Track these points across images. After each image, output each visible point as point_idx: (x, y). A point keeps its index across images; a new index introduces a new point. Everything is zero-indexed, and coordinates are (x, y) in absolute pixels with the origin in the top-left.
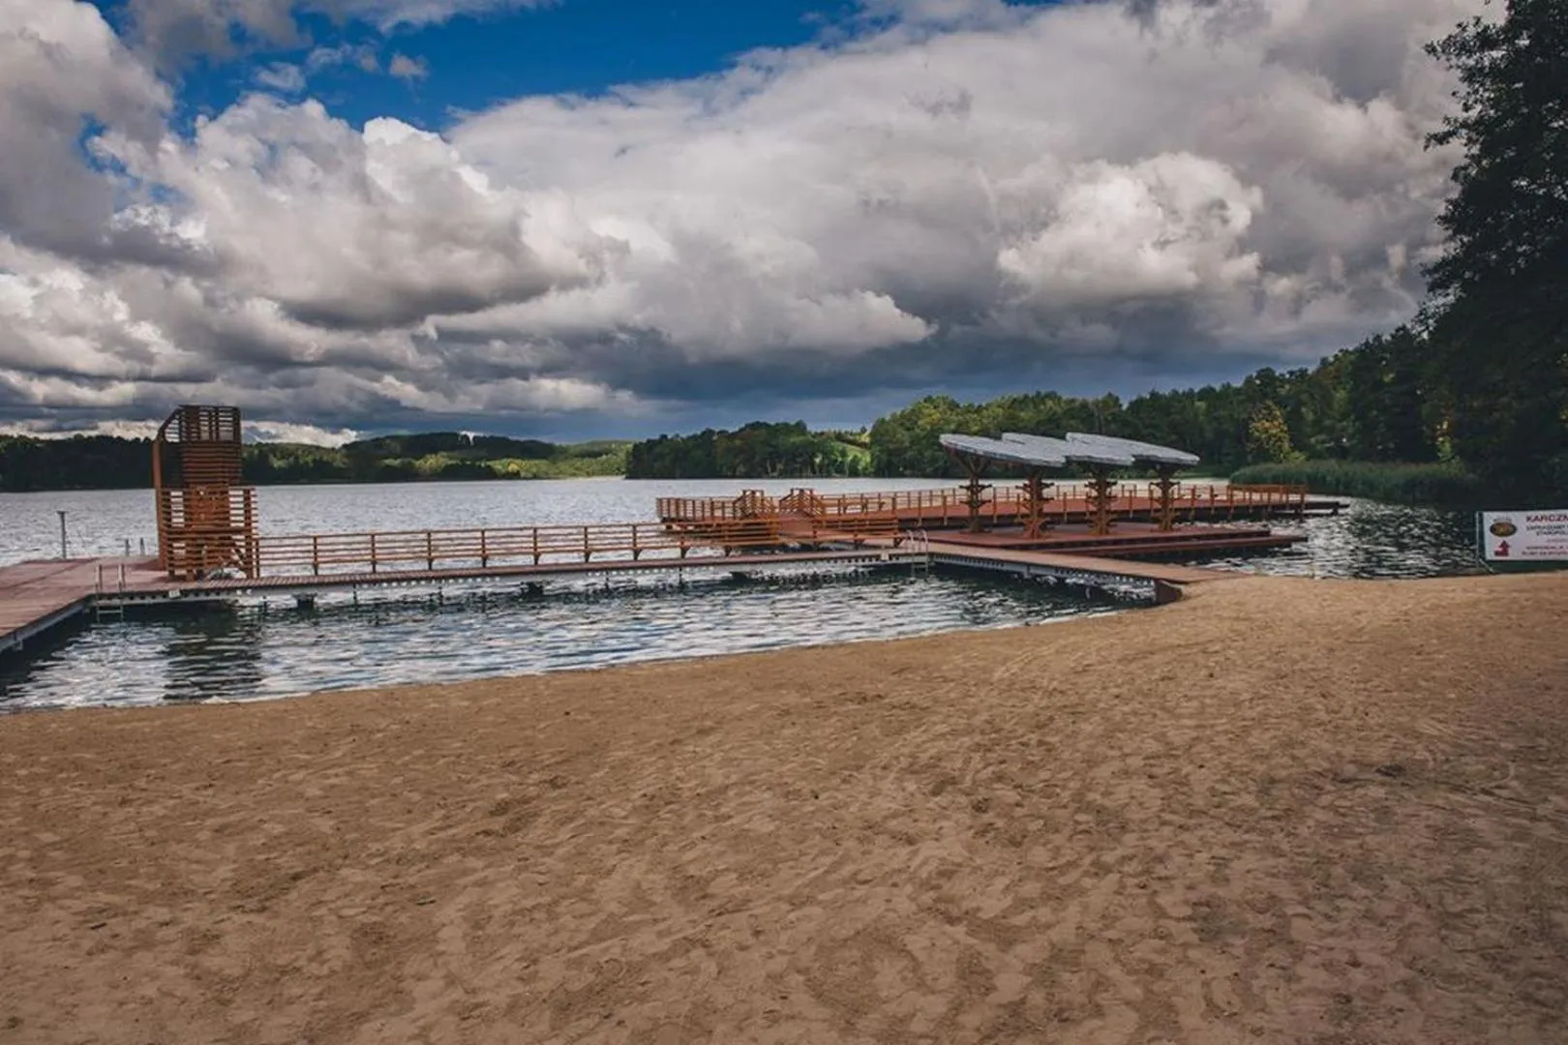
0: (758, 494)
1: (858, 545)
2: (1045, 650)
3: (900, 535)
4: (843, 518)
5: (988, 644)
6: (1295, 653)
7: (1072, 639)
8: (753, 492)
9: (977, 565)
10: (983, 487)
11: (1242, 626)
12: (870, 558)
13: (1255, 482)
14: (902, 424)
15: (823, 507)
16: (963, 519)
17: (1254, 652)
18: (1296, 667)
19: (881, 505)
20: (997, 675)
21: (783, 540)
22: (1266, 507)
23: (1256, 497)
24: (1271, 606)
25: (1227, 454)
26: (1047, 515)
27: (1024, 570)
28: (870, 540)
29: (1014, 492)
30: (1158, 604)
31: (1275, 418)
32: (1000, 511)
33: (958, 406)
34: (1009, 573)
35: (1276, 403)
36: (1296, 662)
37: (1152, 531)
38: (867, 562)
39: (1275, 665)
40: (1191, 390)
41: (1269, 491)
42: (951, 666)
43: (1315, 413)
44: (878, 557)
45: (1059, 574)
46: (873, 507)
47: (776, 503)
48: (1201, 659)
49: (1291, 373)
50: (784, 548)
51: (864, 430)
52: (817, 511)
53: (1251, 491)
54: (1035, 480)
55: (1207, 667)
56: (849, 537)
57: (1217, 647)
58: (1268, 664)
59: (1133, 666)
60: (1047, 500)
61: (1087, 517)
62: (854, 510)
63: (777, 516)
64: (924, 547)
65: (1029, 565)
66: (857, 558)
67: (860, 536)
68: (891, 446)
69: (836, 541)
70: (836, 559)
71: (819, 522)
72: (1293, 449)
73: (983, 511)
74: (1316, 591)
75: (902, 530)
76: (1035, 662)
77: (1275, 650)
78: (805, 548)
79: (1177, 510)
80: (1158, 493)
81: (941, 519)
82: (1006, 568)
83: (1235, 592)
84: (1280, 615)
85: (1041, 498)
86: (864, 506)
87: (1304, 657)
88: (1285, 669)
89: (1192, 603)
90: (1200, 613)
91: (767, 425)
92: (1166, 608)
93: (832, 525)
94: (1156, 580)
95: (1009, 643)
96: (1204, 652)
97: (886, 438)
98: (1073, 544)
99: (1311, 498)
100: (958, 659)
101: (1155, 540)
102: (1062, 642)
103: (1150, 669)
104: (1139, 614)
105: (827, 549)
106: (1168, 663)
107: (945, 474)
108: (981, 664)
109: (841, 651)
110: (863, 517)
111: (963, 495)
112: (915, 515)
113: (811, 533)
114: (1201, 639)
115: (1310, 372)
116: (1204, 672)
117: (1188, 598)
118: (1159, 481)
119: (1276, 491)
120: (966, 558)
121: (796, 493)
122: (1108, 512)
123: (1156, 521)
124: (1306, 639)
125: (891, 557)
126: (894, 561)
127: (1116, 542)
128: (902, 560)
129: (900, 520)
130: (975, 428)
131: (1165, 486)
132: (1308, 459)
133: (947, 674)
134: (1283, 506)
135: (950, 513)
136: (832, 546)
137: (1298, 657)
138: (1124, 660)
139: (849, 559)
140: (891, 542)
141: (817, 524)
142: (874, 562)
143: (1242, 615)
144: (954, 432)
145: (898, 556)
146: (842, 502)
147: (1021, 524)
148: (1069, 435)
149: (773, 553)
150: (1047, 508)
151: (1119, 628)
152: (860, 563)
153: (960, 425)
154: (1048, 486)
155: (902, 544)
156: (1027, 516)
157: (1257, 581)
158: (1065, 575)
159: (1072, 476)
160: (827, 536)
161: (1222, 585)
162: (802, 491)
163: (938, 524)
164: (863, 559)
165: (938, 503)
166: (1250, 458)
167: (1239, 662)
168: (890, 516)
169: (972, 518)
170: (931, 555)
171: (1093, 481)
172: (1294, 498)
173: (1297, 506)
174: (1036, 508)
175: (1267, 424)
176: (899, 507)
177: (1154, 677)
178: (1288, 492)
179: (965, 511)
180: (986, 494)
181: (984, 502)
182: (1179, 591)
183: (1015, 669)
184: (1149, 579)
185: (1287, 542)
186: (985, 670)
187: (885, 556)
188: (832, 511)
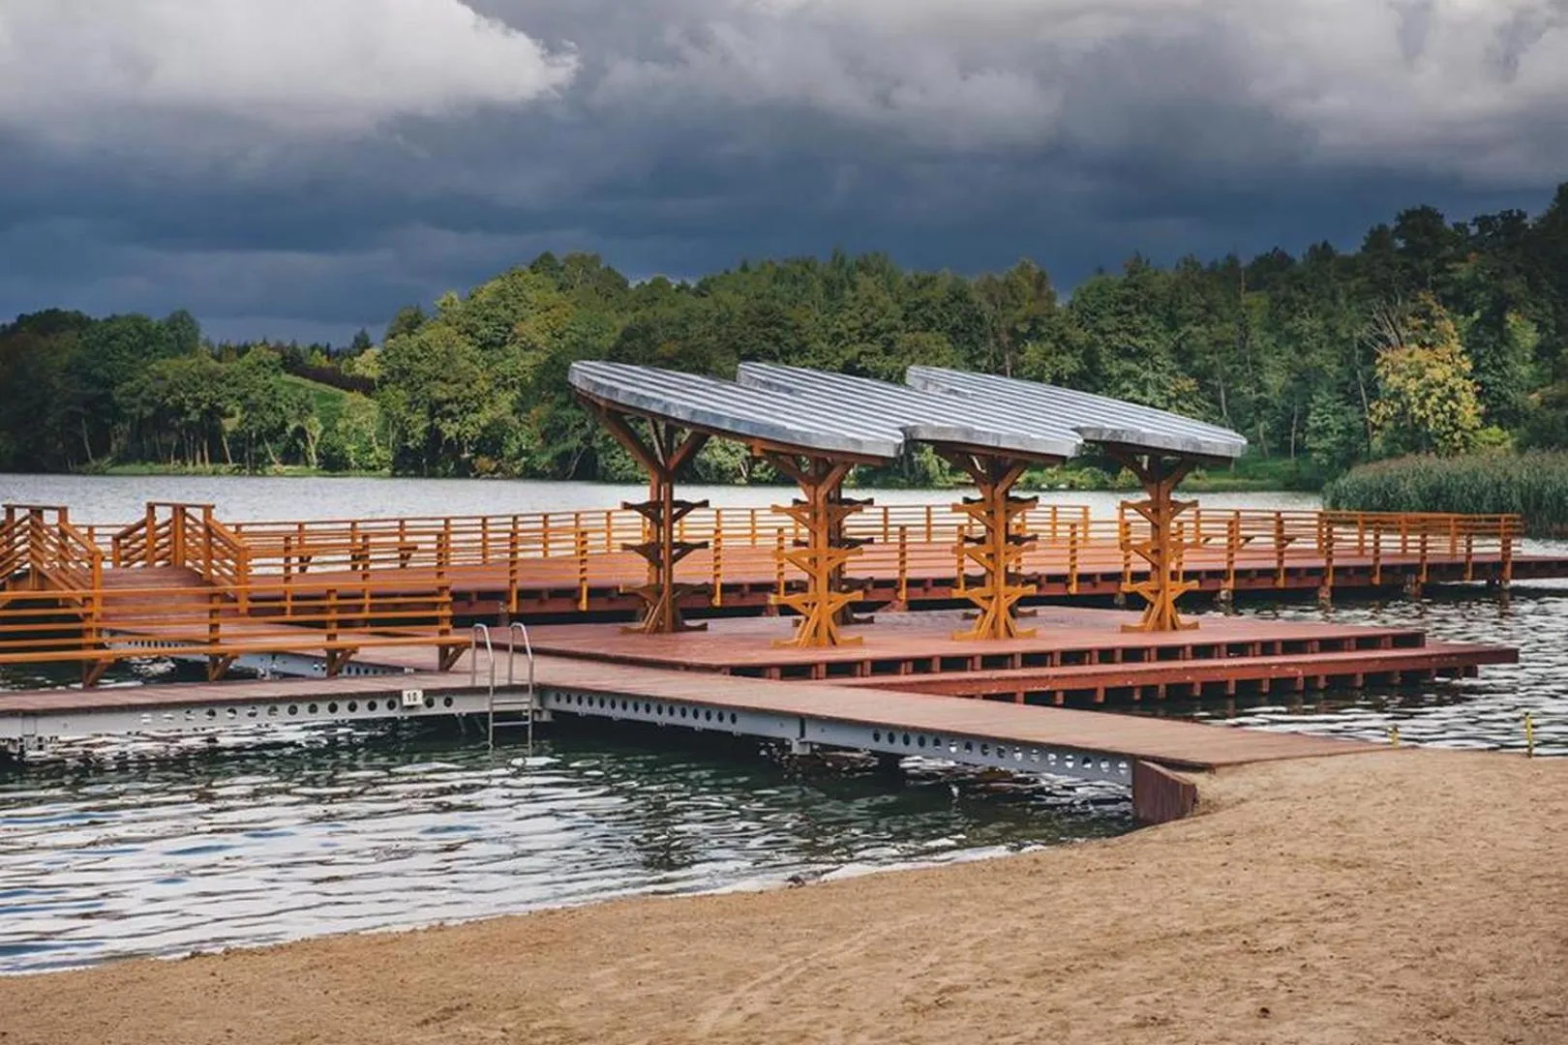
0: (50, 518)
1: (337, 663)
2: (838, 951)
3: (456, 637)
4: (298, 586)
5: (688, 936)
6: (1477, 951)
7: (910, 919)
8: (37, 512)
9: (664, 719)
10: (687, 507)
11: (1340, 881)
12: (371, 700)
13: (1387, 505)
14: (470, 331)
15: (242, 555)
16: (632, 594)
17: (1374, 950)
18: (1480, 989)
19: (406, 552)
20: (707, 1022)
21: (121, 648)
22: (1415, 569)
23: (1390, 543)
24: (1423, 827)
25: (1321, 432)
26: (855, 584)
27: (790, 733)
28: (373, 650)
29: (768, 522)
30: (1139, 823)
31: (1442, 338)
32: (734, 573)
33: (622, 285)
34: (752, 742)
35: (1445, 301)
36: (1478, 975)
37: (1125, 629)
38: (363, 713)
39: (1425, 986)
40: (1232, 261)
41: (1425, 529)
42: (583, 999)
43: (1542, 327)
44: (393, 698)
45: (884, 745)
46: (382, 560)
47: (105, 546)
48: (1238, 969)
49: (1483, 222)
50: (121, 669)
51: (362, 344)
52: (223, 570)
53: (1380, 527)
54: (822, 491)
55: (1255, 990)
56: (314, 642)
57: (1284, 936)
58: (1411, 981)
59: (1065, 992)
60: (854, 544)
61: (958, 593)
62: (331, 567)
63: (108, 580)
64: (522, 670)
65: (803, 720)
66: (333, 701)
67: (344, 640)
68: (440, 393)
69: (274, 654)
70: (273, 703)
71: (224, 597)
72: (1486, 419)
73: (689, 571)
74: (1536, 791)
75: (460, 622)
76: (812, 984)
77: (1427, 944)
78: (187, 672)
79: (1189, 575)
80: (1142, 530)
81: (572, 593)
82: (743, 727)
83: (1332, 791)
84: (1444, 852)
85: (841, 541)
86: (360, 556)
87: (1500, 963)
88: (1452, 994)
89: (1224, 820)
90: (1243, 847)
91: (80, 322)
92: (1153, 836)
93: (266, 607)
94: (1133, 759)
95: (745, 934)
96: (1250, 949)
97: (426, 367)
98: (921, 664)
99: (1529, 549)
100: (604, 978)
101: (1133, 654)
102: (884, 928)
103: (1109, 996)
104: (1087, 852)
105: (249, 676)
106: (1156, 981)
107: (587, 469)
108: (666, 989)
109: (273, 962)
110: (356, 584)
111: (635, 528)
112: (501, 583)
113: (202, 630)
114: (1244, 916)
115: (1530, 221)
116: (1248, 1004)
117: (1213, 807)
118: (1146, 497)
119: (1441, 529)
120: (649, 702)
121: (163, 515)
122: (1012, 579)
123: (1135, 602)
124: (1506, 916)
125: (430, 696)
126: (439, 708)
127: (1033, 659)
128: (462, 707)
129: (458, 596)
130: (669, 348)
131: (1159, 512)
132: (1521, 448)
133: (573, 1020)
134: (1456, 569)
135: (598, 577)
136: (262, 666)
137: (1485, 964)
138: (1049, 974)
139: (313, 701)
140: (430, 656)
141: (221, 602)
142: (382, 711)
143: (1349, 852)
144: (615, 356)
145: (449, 695)
146: (295, 544)
147: (785, 610)
148: (914, 373)
149: (92, 686)
150: (857, 568)
151: (1036, 890)
152: (343, 713)
153: (628, 335)
154: (855, 506)
155: (465, 659)
156: (800, 587)
157: (1388, 764)
158: (898, 747)
159: (922, 481)
160: (245, 638)
161: (1302, 774)
162: (180, 510)
163: (563, 606)
164: (352, 700)
165: (563, 548)
166: (1377, 443)
167: (1337, 977)
168: (431, 582)
169: (657, 590)
170: (542, 690)
171: (976, 495)
172: (1487, 548)
173: (1492, 570)
174: (826, 568)
175: (1421, 355)
176: (456, 560)
177: (1119, 1019)
178: (1473, 531)
179: (637, 573)
180: (692, 527)
181: (686, 548)
182: (1192, 788)
183: (758, 1003)
184: (1114, 757)
185: (1468, 661)
186: (675, 1008)
187: (412, 694)
188: (266, 568)
